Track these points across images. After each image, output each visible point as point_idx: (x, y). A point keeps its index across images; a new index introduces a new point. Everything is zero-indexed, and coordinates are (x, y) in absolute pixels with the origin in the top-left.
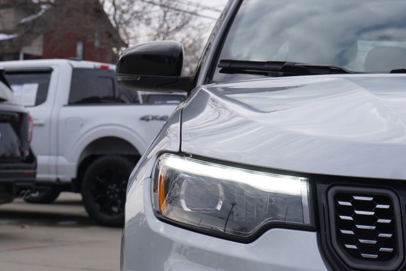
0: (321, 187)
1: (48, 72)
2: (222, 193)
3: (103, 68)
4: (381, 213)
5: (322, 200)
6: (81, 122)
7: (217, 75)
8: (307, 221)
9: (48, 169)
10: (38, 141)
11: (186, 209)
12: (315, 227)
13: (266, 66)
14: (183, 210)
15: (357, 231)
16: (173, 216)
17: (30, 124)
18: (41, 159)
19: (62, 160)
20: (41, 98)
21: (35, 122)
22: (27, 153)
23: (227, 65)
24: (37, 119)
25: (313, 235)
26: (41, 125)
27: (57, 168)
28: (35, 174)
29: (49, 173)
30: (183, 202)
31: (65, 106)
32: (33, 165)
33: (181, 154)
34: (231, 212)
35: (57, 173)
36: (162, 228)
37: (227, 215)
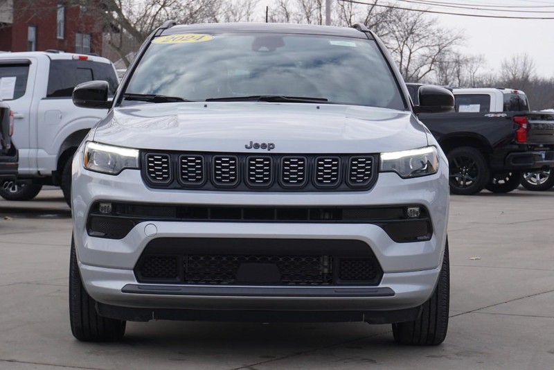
0: (143, 154)
1: (26, 64)
2: (110, 157)
3: (81, 58)
4: (164, 163)
5: (143, 158)
6: (61, 115)
7: (123, 101)
8: (137, 166)
9: (29, 161)
10: (18, 135)
11: (96, 164)
12: (140, 168)
13: (147, 97)
14: (95, 165)
15: (155, 169)
16: (92, 168)
17: (11, 118)
18: (23, 153)
19: (42, 153)
20: (20, 91)
21: (15, 115)
22: (9, 147)
23: (128, 96)
24: (17, 113)
25: (139, 171)
26: (20, 118)
27: (37, 161)
28: (17, 166)
29: (29, 167)
30: (94, 161)
31: (43, 99)
32: (15, 157)
33: (93, 142)
34: (115, 166)
35: (37, 167)
36: (88, 173)
37: (113, 166)
